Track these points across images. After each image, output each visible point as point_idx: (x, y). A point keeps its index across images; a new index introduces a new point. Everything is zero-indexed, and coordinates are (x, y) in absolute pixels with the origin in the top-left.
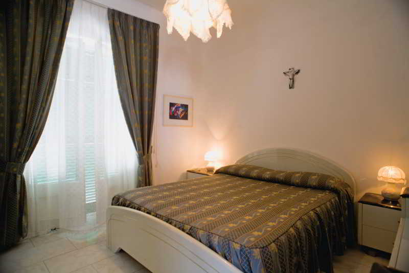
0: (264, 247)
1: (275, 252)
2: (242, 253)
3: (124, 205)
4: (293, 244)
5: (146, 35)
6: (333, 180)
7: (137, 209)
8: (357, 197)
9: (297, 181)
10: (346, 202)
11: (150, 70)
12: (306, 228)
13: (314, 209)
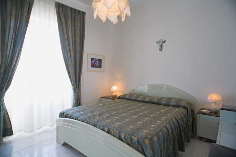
0: (150, 138)
1: (157, 141)
2: (139, 142)
3: (67, 117)
4: (165, 137)
5: (78, 18)
6: (183, 101)
7: (75, 119)
8: (197, 111)
9: (165, 102)
10: (191, 113)
11: (80, 39)
12: (171, 128)
13: (175, 117)
